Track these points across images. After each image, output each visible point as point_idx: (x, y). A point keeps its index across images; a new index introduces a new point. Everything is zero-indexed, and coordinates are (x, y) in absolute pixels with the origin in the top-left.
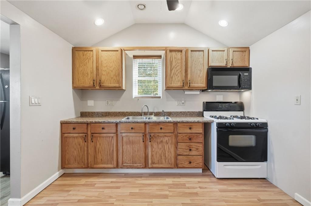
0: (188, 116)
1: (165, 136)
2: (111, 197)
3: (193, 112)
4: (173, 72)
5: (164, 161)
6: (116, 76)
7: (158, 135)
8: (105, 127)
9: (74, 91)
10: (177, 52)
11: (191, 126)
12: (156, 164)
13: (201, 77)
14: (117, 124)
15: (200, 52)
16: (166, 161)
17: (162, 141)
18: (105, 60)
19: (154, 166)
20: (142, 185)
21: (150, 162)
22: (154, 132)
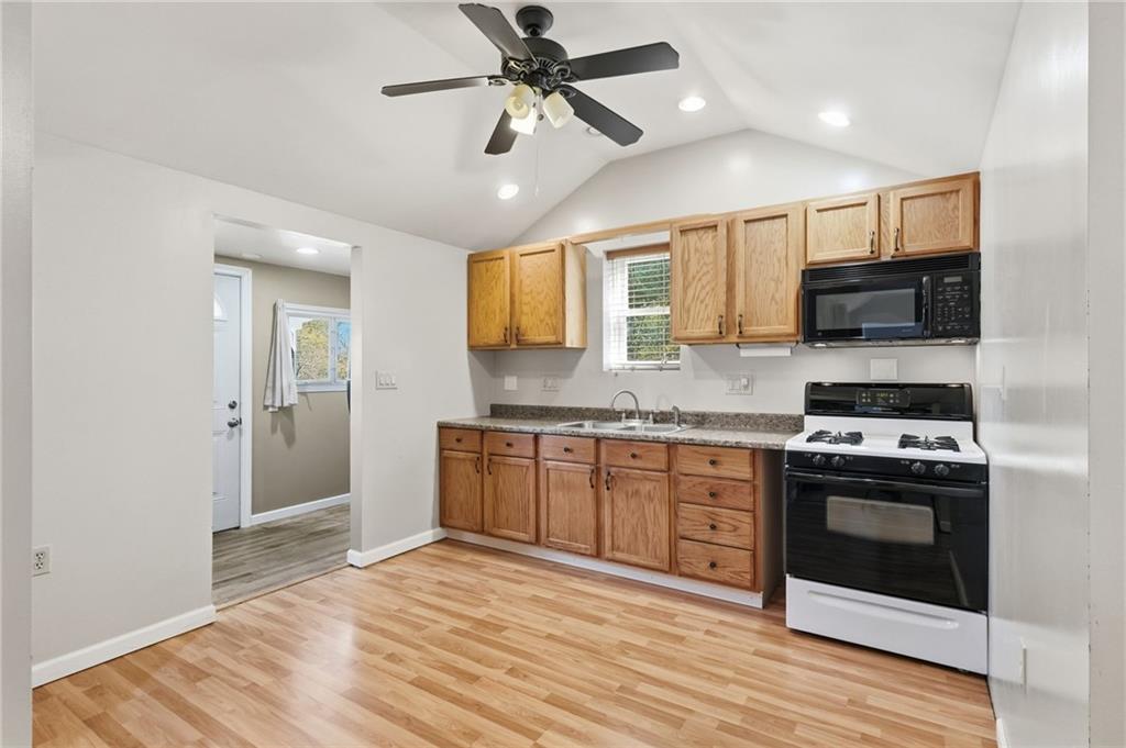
0: (761, 428)
1: (646, 478)
2: (493, 592)
3: (778, 417)
4: (691, 292)
5: (642, 549)
6: (551, 316)
7: (628, 474)
8: (514, 442)
9: (471, 356)
10: (701, 233)
11: (715, 455)
12: (623, 551)
13: (778, 300)
14: (537, 437)
15: (777, 220)
16: (647, 550)
17: (637, 493)
18: (528, 276)
19: (619, 555)
20: (569, 591)
21: (608, 542)
22: (617, 464)
